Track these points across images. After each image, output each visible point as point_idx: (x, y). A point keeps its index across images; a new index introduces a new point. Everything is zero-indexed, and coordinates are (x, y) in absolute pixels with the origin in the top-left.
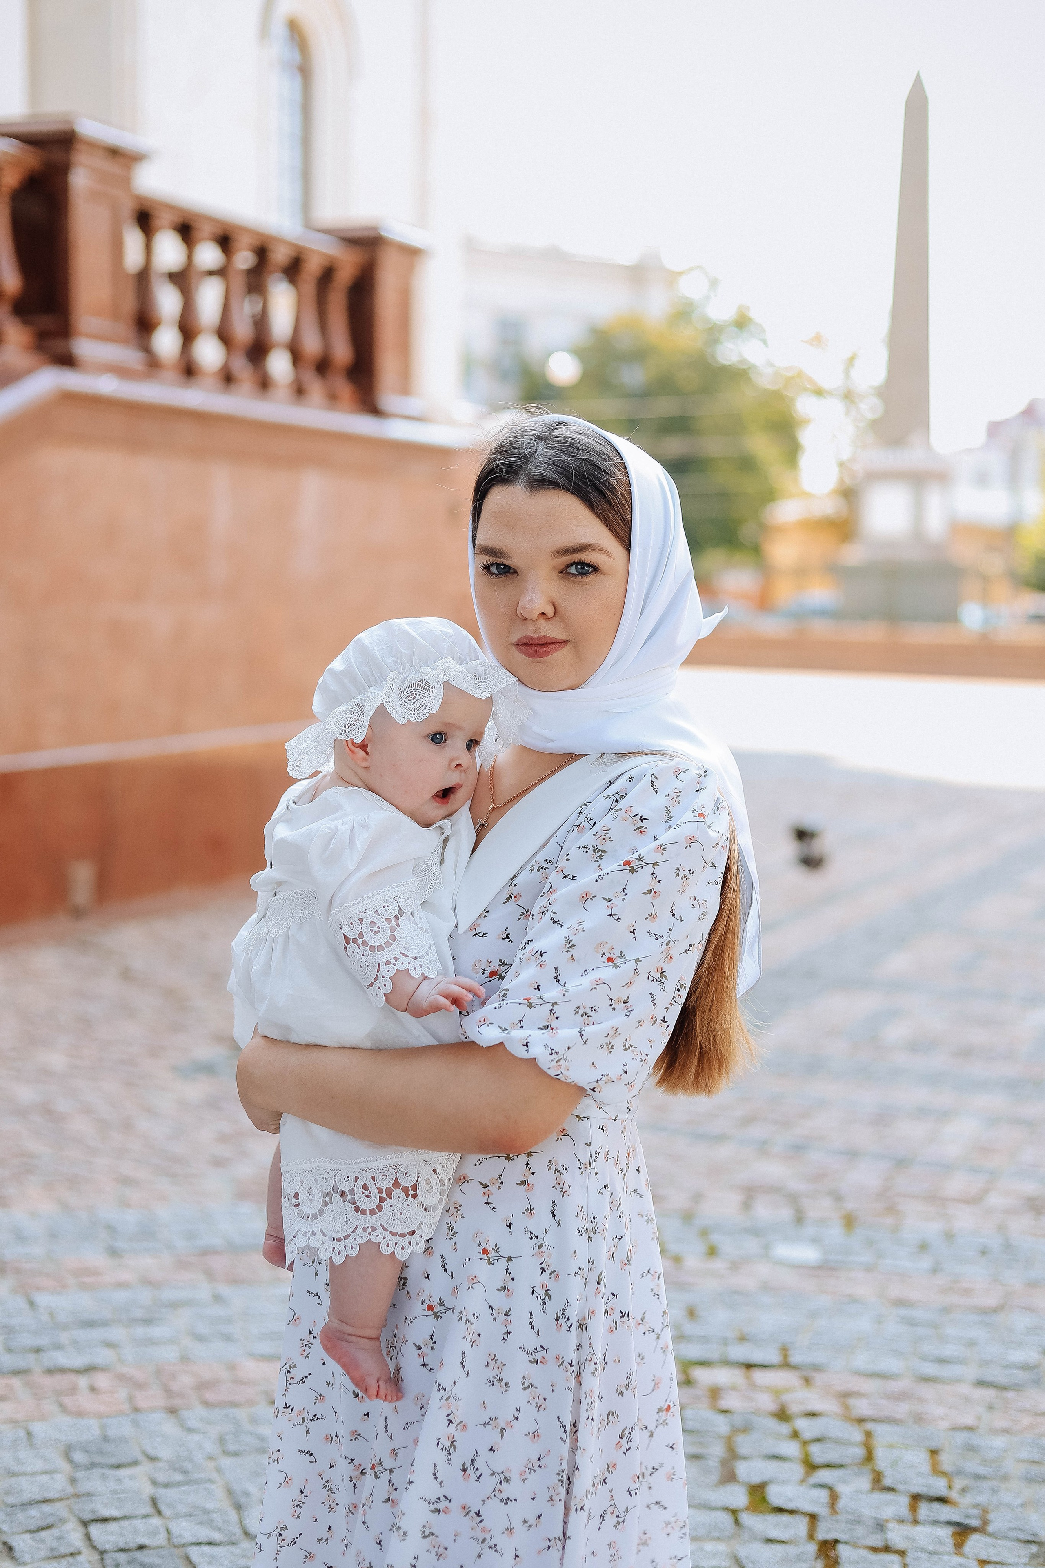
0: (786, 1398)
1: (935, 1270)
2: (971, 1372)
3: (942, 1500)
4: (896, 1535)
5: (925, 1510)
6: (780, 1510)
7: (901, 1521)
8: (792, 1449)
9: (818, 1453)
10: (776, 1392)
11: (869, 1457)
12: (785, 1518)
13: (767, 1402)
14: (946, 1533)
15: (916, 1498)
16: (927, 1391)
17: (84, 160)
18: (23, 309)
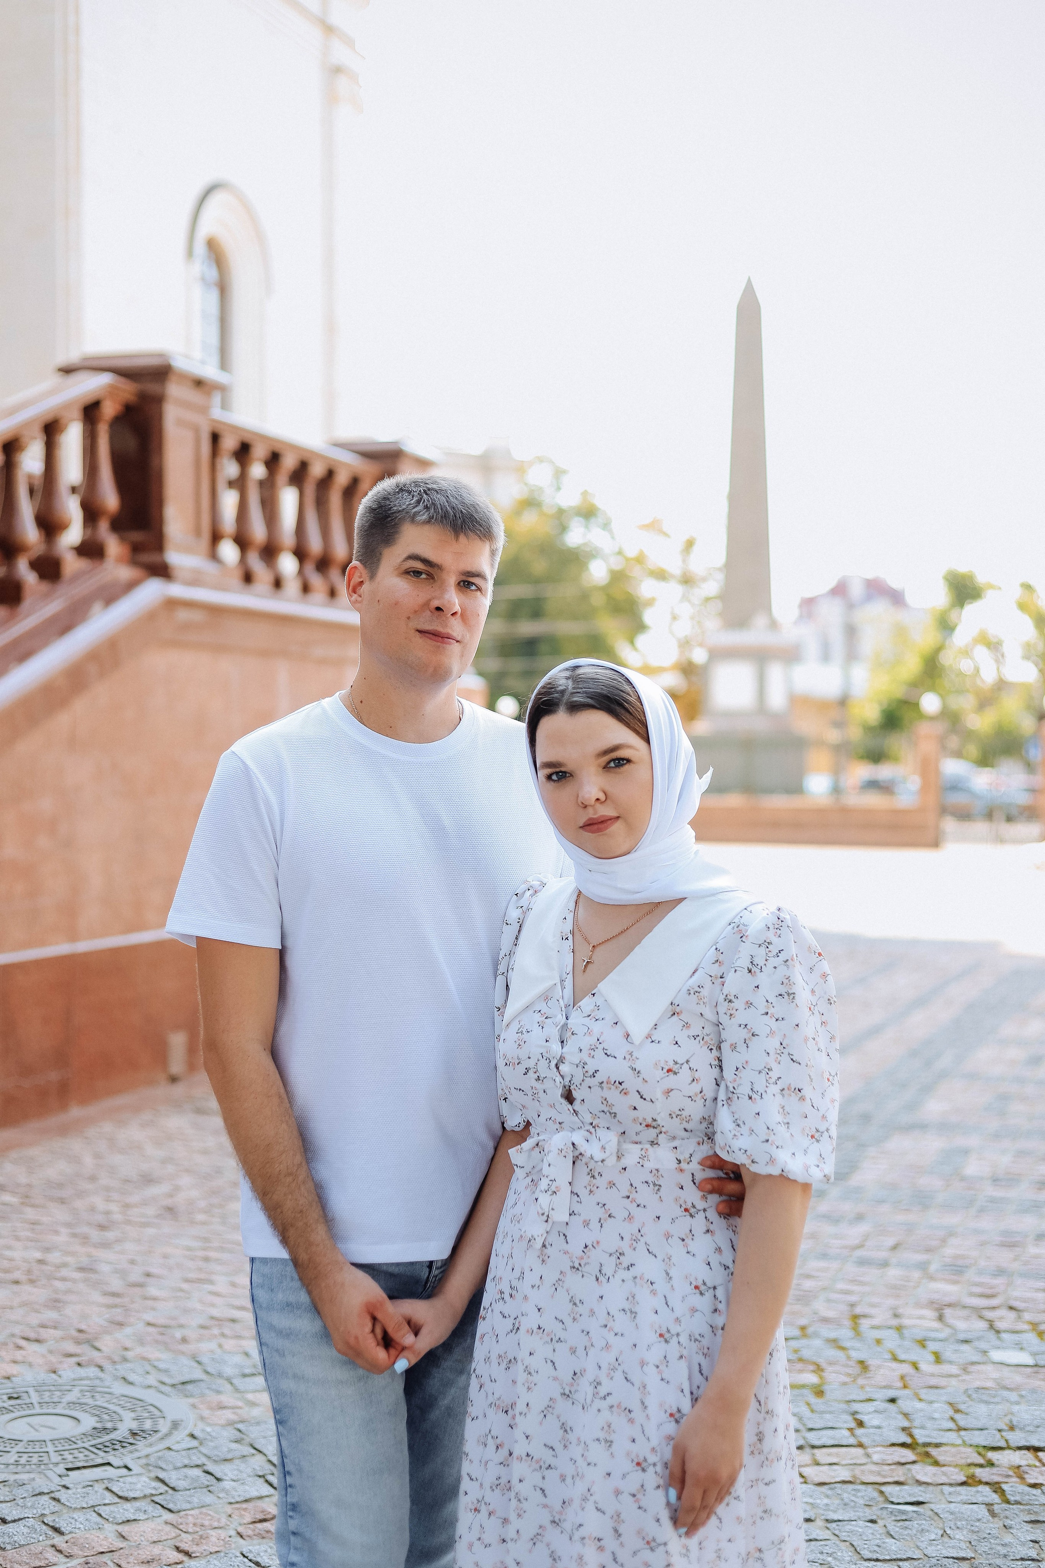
17: (174, 390)
18: (118, 525)
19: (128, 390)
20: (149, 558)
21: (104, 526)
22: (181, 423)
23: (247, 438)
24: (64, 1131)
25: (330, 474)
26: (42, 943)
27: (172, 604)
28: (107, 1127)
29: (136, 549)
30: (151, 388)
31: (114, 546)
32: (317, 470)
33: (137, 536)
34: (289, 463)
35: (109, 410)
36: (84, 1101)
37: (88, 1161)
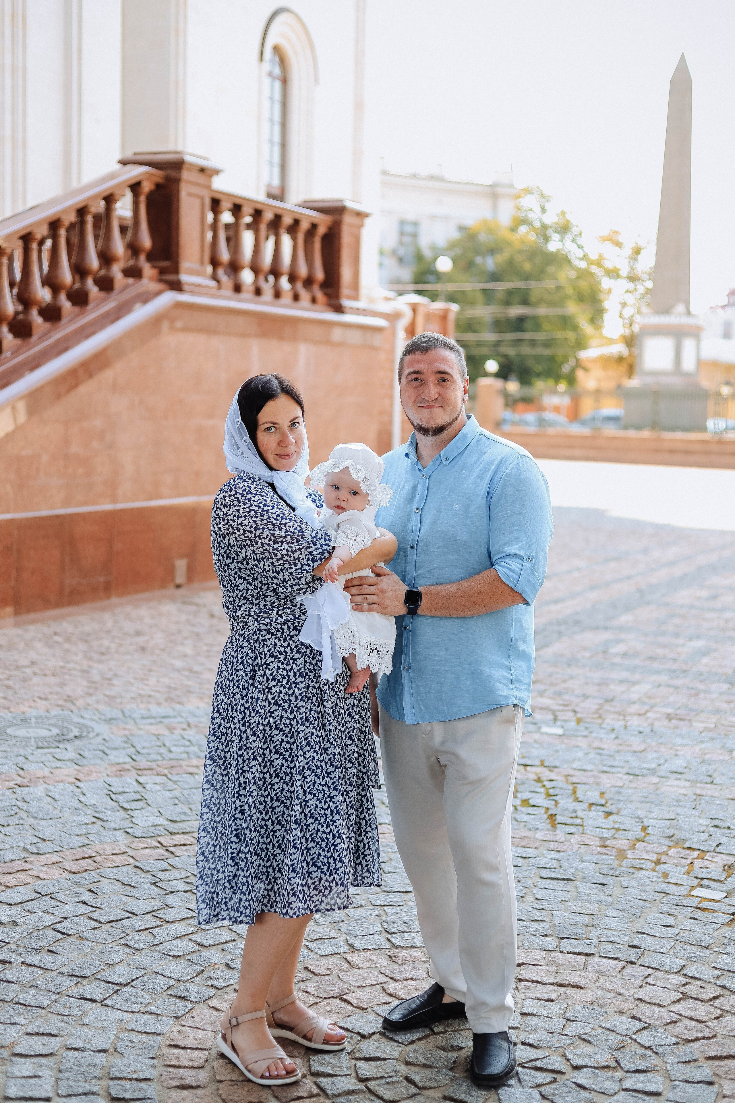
0: (540, 775)
1: (616, 738)
2: (625, 770)
3: (602, 805)
4: (580, 814)
5: (594, 808)
6: (534, 806)
7: (584, 810)
8: (542, 790)
9: (551, 792)
10: (537, 774)
11: (575, 792)
12: (535, 808)
13: (533, 776)
14: (602, 814)
15: (591, 804)
16: (604, 776)
17: (185, 175)
18: (151, 257)
19: (158, 175)
20: (171, 277)
21: (142, 257)
22: (190, 195)
23: (238, 201)
24: (103, 609)
25: (297, 222)
26: (94, 503)
27: (179, 305)
28: (128, 609)
29: (162, 271)
30: (172, 173)
31: (148, 270)
32: (287, 221)
33: (164, 264)
34: (268, 216)
35: (147, 187)
36: (121, 595)
37: (110, 624)
